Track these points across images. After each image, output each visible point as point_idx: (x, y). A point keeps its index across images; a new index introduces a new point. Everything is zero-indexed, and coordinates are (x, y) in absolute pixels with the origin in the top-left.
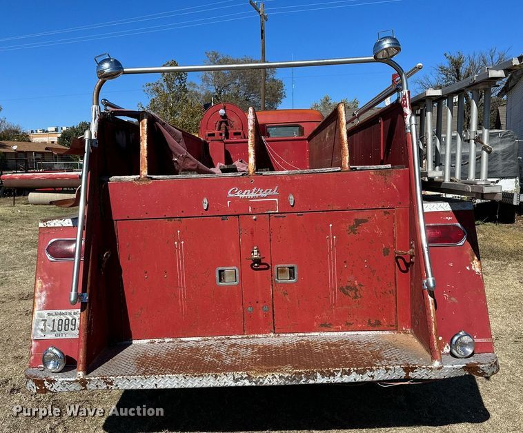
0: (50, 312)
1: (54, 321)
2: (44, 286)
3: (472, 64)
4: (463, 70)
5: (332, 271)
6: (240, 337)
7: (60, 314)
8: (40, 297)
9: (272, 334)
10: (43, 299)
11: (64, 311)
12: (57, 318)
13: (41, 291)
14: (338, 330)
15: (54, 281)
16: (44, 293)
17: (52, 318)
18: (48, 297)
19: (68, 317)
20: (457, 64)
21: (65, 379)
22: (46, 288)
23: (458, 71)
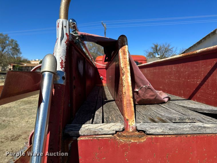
3: (160, 47)
4: (158, 48)
20: (156, 47)
23: (156, 48)
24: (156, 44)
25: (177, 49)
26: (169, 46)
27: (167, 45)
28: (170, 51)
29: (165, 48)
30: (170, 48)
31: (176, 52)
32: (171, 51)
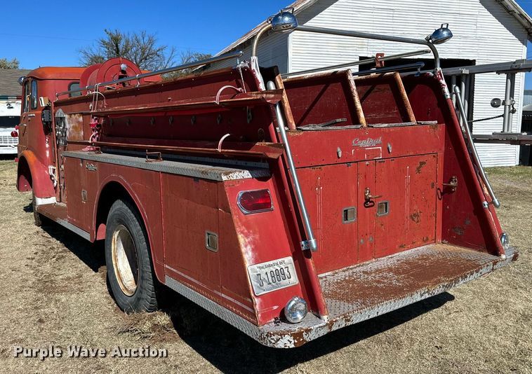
0: (259, 265)
1: (266, 273)
2: (247, 240)
5: (407, 204)
6: (355, 266)
7: (269, 266)
8: (247, 252)
9: (374, 260)
10: (250, 253)
11: (271, 262)
12: (268, 270)
13: (246, 246)
14: (408, 249)
15: (254, 233)
16: (249, 247)
17: (264, 271)
18: (253, 250)
19: (276, 267)
20: (116, 40)
21: (317, 326)
22: (249, 242)
23: (117, 46)
24: (115, 34)
25: (175, 53)
26: (151, 42)
27: (146, 39)
28: (156, 58)
29: (142, 48)
30: (155, 47)
31: (173, 60)
32: (158, 56)
